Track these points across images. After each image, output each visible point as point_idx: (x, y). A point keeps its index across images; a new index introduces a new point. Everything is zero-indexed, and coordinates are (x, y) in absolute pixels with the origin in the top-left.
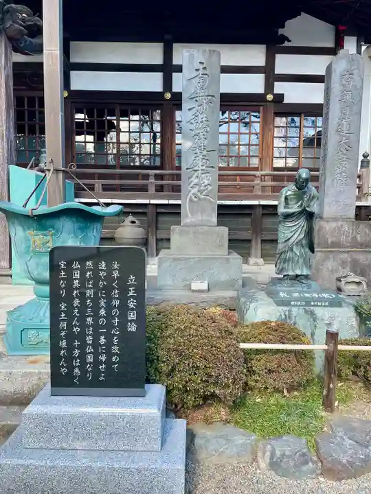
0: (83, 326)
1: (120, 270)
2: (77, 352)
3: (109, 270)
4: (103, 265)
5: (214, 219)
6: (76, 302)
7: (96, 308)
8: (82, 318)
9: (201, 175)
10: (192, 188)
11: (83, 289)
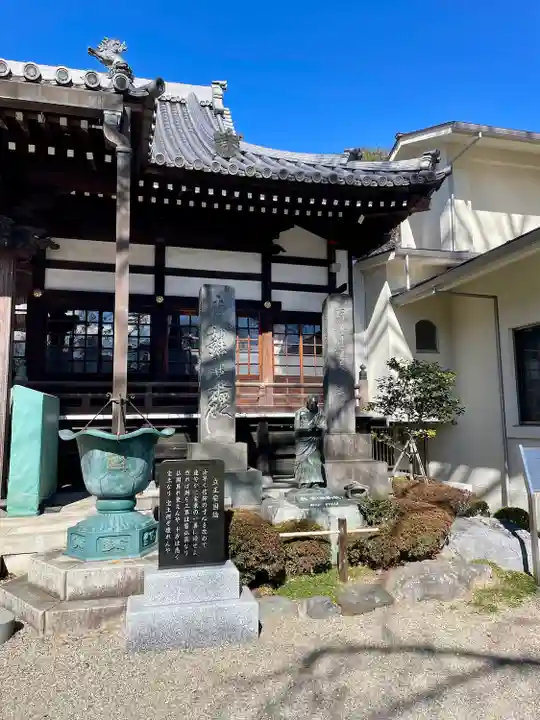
0: (182, 516)
1: (208, 475)
2: (177, 536)
3: (200, 476)
4: (196, 473)
5: (232, 435)
6: (178, 499)
7: (192, 503)
8: (182, 512)
9: (220, 394)
10: (211, 406)
11: (183, 490)
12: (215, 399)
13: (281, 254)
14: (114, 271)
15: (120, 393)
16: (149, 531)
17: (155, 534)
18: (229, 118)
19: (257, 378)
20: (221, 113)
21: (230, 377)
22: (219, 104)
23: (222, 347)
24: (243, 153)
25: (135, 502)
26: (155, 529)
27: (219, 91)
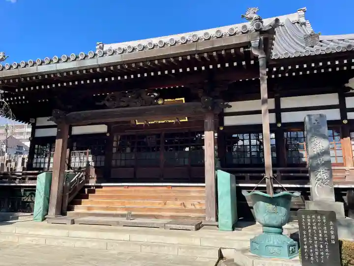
0: (313, 240)
1: (326, 219)
2: (311, 250)
3: (322, 219)
4: (319, 217)
5: (333, 198)
6: (310, 231)
7: (318, 233)
8: (313, 238)
9: (322, 174)
10: (318, 181)
11: (312, 226)
12: (320, 177)
13: (351, 91)
14: (261, 113)
15: (269, 174)
16: (292, 246)
17: (295, 248)
18: (309, 25)
19: (342, 165)
20: (304, 24)
21: (328, 164)
22: (303, 20)
23: (321, 148)
24: (321, 41)
25: (283, 229)
26: (295, 246)
27: (302, 13)
